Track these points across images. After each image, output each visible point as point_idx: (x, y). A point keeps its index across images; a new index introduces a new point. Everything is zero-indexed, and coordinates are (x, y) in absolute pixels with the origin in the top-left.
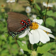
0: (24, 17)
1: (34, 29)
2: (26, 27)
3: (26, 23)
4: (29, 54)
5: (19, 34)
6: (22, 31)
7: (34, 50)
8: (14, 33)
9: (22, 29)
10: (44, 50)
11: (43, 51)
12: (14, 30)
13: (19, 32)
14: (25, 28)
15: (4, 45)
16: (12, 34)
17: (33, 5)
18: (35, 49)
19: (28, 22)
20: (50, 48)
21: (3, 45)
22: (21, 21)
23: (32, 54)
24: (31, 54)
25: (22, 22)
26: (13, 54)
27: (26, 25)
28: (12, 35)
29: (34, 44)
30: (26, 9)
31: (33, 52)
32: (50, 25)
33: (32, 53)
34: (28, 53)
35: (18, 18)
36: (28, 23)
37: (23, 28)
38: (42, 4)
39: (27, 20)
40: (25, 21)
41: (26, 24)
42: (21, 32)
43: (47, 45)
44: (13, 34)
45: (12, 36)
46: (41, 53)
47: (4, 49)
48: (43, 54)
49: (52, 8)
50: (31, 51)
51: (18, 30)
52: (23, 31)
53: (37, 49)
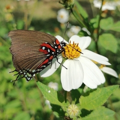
0: (45, 37)
1: (71, 57)
2: (52, 57)
3: (52, 49)
4: (63, 110)
5: (40, 71)
6: (45, 66)
7: (74, 102)
8: (28, 72)
9: (44, 63)
10: (95, 102)
11: (91, 103)
12: (29, 66)
13: (39, 69)
14: (50, 59)
15: (12, 90)
16: (25, 73)
17: (70, 7)
18: (76, 100)
19: (56, 45)
20: (107, 97)
21: (9, 90)
22: (41, 46)
23: (69, 111)
24: (66, 112)
25: (42, 48)
26: (29, 109)
27: (53, 53)
28: (26, 76)
29: (71, 91)
30: (57, 14)
31: (71, 108)
32: (107, 48)
33: (69, 109)
34: (61, 109)
35: (33, 40)
36: (56, 47)
37: (46, 59)
38: (93, 4)
39: (53, 43)
40: (50, 44)
41: (51, 51)
42: (43, 68)
43: (100, 92)
44: (28, 74)
45: (26, 78)
46: (89, 109)
47: (12, 99)
48: (92, 111)
49: (113, 12)
50: (66, 106)
51: (36, 65)
52: (47, 65)
53: (80, 100)
